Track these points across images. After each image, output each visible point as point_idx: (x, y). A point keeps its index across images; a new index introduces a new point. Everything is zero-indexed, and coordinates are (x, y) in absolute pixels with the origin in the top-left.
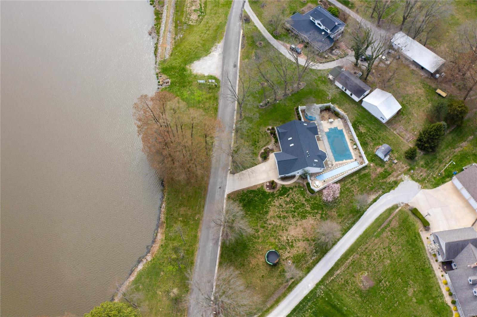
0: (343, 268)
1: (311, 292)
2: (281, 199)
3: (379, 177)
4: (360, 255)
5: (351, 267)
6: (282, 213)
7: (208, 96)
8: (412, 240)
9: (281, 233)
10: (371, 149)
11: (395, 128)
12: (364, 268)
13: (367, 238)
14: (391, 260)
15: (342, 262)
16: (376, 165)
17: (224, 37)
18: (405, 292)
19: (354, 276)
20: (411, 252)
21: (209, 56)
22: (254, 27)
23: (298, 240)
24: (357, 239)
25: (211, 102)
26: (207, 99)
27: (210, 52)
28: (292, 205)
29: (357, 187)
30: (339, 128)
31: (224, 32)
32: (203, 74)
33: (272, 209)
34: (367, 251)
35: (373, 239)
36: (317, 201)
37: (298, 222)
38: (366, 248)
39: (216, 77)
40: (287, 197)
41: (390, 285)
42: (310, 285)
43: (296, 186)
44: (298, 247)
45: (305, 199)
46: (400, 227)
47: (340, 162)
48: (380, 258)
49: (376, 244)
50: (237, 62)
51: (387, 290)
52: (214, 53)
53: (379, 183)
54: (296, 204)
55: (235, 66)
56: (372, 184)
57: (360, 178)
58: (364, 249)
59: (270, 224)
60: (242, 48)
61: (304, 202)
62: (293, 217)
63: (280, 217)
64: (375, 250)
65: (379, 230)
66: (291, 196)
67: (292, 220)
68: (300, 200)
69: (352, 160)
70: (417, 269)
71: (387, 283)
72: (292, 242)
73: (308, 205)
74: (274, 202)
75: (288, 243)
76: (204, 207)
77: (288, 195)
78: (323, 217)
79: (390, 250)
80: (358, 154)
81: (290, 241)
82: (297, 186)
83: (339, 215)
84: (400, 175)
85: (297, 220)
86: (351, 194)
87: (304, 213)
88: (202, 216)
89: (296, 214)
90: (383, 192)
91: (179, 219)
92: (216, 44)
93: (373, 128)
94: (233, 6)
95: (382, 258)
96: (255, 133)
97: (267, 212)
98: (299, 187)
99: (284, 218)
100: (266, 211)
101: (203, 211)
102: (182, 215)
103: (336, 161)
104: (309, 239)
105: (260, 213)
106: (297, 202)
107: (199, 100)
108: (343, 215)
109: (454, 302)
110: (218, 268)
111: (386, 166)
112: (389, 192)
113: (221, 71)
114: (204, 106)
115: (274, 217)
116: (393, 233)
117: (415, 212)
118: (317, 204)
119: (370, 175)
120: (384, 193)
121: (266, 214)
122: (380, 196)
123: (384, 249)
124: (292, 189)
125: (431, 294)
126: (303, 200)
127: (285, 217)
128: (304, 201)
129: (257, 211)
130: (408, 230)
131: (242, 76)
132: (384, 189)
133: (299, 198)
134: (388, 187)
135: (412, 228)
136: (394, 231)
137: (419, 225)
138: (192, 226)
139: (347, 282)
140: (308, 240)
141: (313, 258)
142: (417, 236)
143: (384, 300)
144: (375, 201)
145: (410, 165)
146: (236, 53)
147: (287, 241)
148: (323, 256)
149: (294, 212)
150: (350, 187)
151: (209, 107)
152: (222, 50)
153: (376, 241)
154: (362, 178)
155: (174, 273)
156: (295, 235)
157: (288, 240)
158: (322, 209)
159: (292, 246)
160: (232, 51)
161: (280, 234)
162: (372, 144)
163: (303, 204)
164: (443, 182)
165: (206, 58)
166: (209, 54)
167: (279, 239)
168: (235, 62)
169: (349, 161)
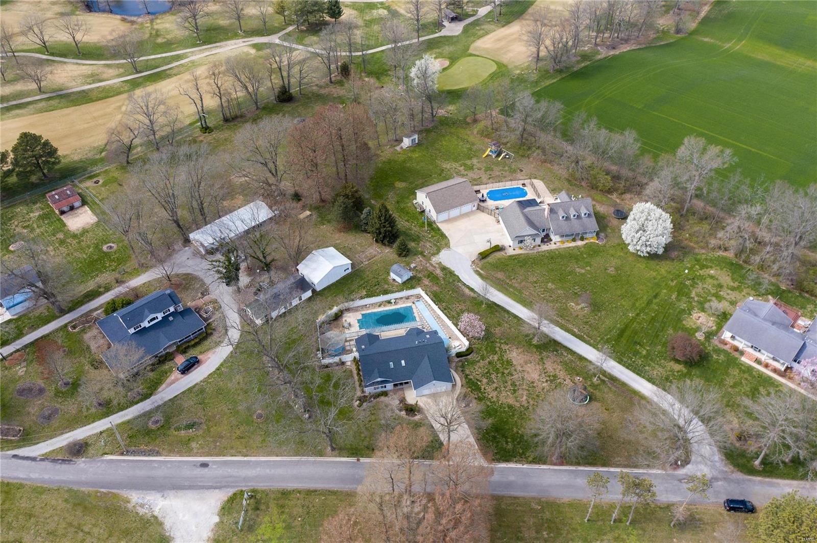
0: (570, 326)
2: (485, 389)
3: (437, 284)
5: (567, 318)
6: (508, 388)
7: (274, 510)
8: (519, 262)
9: (538, 390)
11: (359, 261)
12: (565, 306)
14: (547, 282)
15: (562, 326)
17: (113, 491)
18: (582, 274)
19: (577, 316)
20: (533, 265)
21: (164, 517)
22: (104, 435)
23: (544, 370)
25: (290, 503)
26: (283, 512)
27: (154, 516)
28: (493, 376)
30: (360, 317)
31: (97, 492)
32: (213, 526)
33: (503, 400)
35: (524, 295)
36: (482, 348)
37: (518, 369)
39: (226, 499)
40: (480, 381)
41: (578, 285)
43: (462, 371)
44: (555, 369)
45: (481, 361)
46: (504, 271)
49: (530, 293)
50: (193, 461)
51: (583, 288)
52: (159, 507)
53: (446, 285)
54: (491, 371)
55: (204, 465)
56: (449, 291)
59: (528, 402)
60: (158, 454)
61: (486, 362)
62: (512, 375)
63: (515, 391)
64: (538, 295)
65: (511, 290)
66: (478, 377)
67: (516, 376)
68: (484, 366)
69: (413, 306)
70: (552, 263)
71: (576, 288)
72: (549, 376)
73: (491, 358)
74: (492, 397)
75: (551, 381)
76: (516, 498)
77: (477, 380)
78: (505, 342)
79: (536, 282)
80: (404, 299)
81: (548, 378)
82: (461, 369)
83: (499, 325)
84: (432, 265)
85: (515, 370)
87: (503, 362)
88: (534, 498)
89: (506, 372)
90: (458, 282)
91: (546, 536)
92: (130, 506)
93: (359, 283)
94: (19, 478)
95: (546, 290)
96: (367, 426)
98: (463, 366)
99: (516, 385)
100: (509, 408)
101: (524, 498)
102: (537, 532)
104: (539, 357)
105: (513, 415)
106: (487, 370)
107: (284, 528)
108: (498, 321)
109: (582, 239)
110: (612, 467)
111: (419, 275)
112: (458, 276)
113: (212, 490)
114: (300, 517)
115: (516, 397)
116: (512, 278)
117: (484, 256)
118: (487, 347)
120: (459, 280)
121: (513, 408)
122: (465, 285)
123: (535, 287)
124: (467, 376)
125: (578, 255)
126: (482, 363)
127: (514, 384)
128: (484, 362)
129: (510, 420)
130: (507, 265)
131: (233, 451)
132: (454, 281)
133: (480, 367)
134: (451, 277)
135: (503, 260)
136: (510, 276)
137: (498, 255)
138: (555, 513)
139: (586, 323)
140: (542, 358)
141: (566, 354)
142: (512, 258)
143: (596, 292)
144: (472, 290)
145: (415, 254)
146: (169, 466)
147: (549, 382)
148: (560, 343)
149: (503, 373)
150: (455, 312)
151: (303, 506)
152: (153, 492)
153: (527, 294)
155: (640, 532)
156: (539, 373)
157: (547, 381)
158: (493, 342)
159: (555, 376)
160: (160, 473)
161: (540, 390)
162: (386, 286)
163: (490, 363)
164: (439, 229)
165: (167, 524)
166: (156, 518)
168: (194, 464)
169: (415, 310)
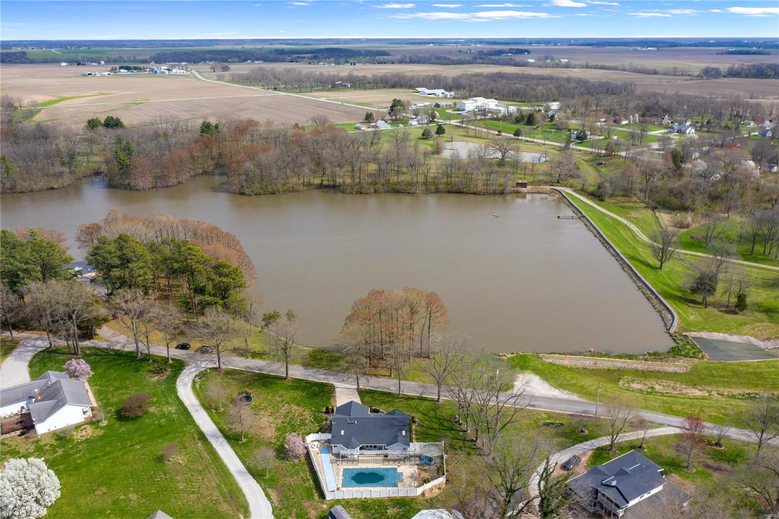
1: (193, 421)
3: (301, 509)
4: (206, 465)
5: (197, 454)
6: (292, 415)
10: (353, 512)
12: (189, 464)
13: (222, 476)
14: (181, 490)
15: (209, 449)
16: (322, 511)
17: (593, 402)
20: (177, 512)
21: (550, 387)
24: (225, 466)
27: (558, 389)
28: (299, 423)
29: (296, 483)
30: (400, 483)
31: (603, 403)
32: (517, 381)
33: (301, 409)
34: (207, 472)
35: (218, 482)
38: (210, 472)
39: (511, 390)
40: (311, 421)
42: (201, 421)
46: (217, 511)
47: (341, 473)
48: (191, 482)
49: (209, 482)
50: (541, 408)
52: (556, 392)
53: (291, 507)
54: (298, 426)
55: (532, 405)
56: (293, 499)
57: (308, 489)
58: (210, 470)
59: (283, 405)
62: (283, 422)
64: (203, 480)
65: (225, 490)
67: (280, 421)
69: (340, 486)
71: (159, 479)
72: (254, 417)
74: (308, 412)
78: (270, 444)
85: (277, 425)
86: (288, 475)
87: (283, 430)
89: (286, 425)
90: (276, 507)
92: (576, 395)
95: (189, 483)
96: (411, 409)
97: (298, 405)
103: (345, 470)
112: (273, 514)
115: (290, 409)
119: (309, 500)
122: (272, 503)
123: (199, 488)
127: (286, 416)
132: (280, 510)
134: (281, 516)
139: (184, 448)
149: (289, 424)
150: (299, 475)
154: (307, 490)
156: (262, 420)
165: (546, 384)
166: (556, 388)
167: (263, 409)
168: (539, 407)
169: (341, 482)
